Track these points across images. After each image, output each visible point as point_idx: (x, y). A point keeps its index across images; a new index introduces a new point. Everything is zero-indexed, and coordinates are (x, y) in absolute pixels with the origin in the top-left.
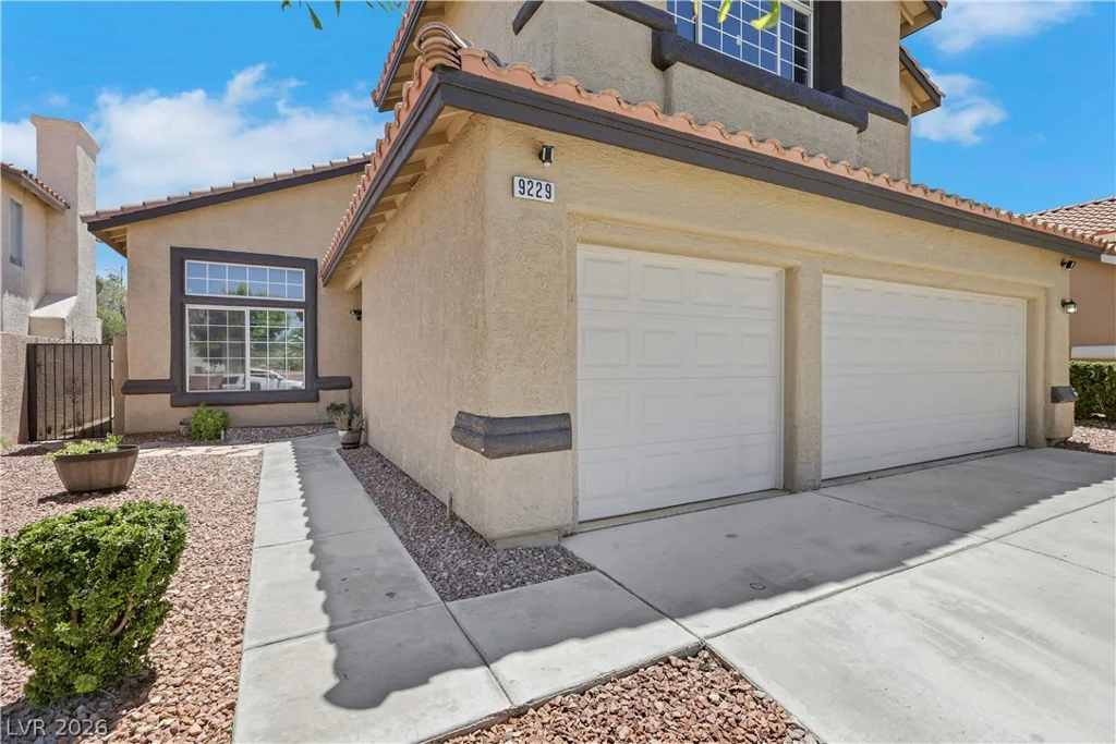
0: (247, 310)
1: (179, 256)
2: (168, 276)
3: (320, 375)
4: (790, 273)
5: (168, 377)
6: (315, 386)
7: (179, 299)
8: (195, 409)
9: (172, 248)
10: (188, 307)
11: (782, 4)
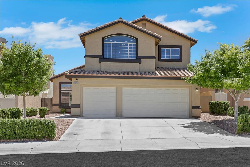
0: (70, 92)
1: (60, 83)
5: (58, 103)
7: (60, 90)
8: (61, 109)
10: (61, 92)
11: (129, 44)
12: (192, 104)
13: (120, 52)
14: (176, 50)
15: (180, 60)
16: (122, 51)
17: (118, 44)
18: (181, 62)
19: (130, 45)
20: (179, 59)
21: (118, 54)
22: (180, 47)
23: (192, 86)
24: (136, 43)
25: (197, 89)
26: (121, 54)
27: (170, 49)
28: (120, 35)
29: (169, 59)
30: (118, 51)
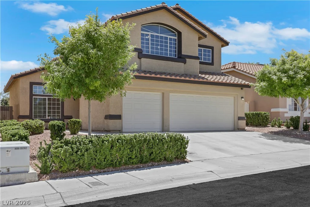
0: (47, 98)
1: (32, 84)
2: (29, 89)
3: (64, 115)
4: (163, 93)
5: (29, 115)
6: (63, 118)
7: (31, 95)
9: (30, 82)
10: (34, 97)
11: (169, 38)
12: (237, 115)
13: (159, 47)
14: (209, 52)
15: (212, 64)
16: (161, 46)
17: (157, 37)
18: (213, 65)
19: (171, 39)
20: (211, 62)
21: (157, 49)
22: (212, 48)
23: (237, 95)
24: (176, 38)
25: (242, 98)
26: (161, 49)
27: (202, 49)
28: (159, 25)
29: (202, 61)
30: (157, 45)
